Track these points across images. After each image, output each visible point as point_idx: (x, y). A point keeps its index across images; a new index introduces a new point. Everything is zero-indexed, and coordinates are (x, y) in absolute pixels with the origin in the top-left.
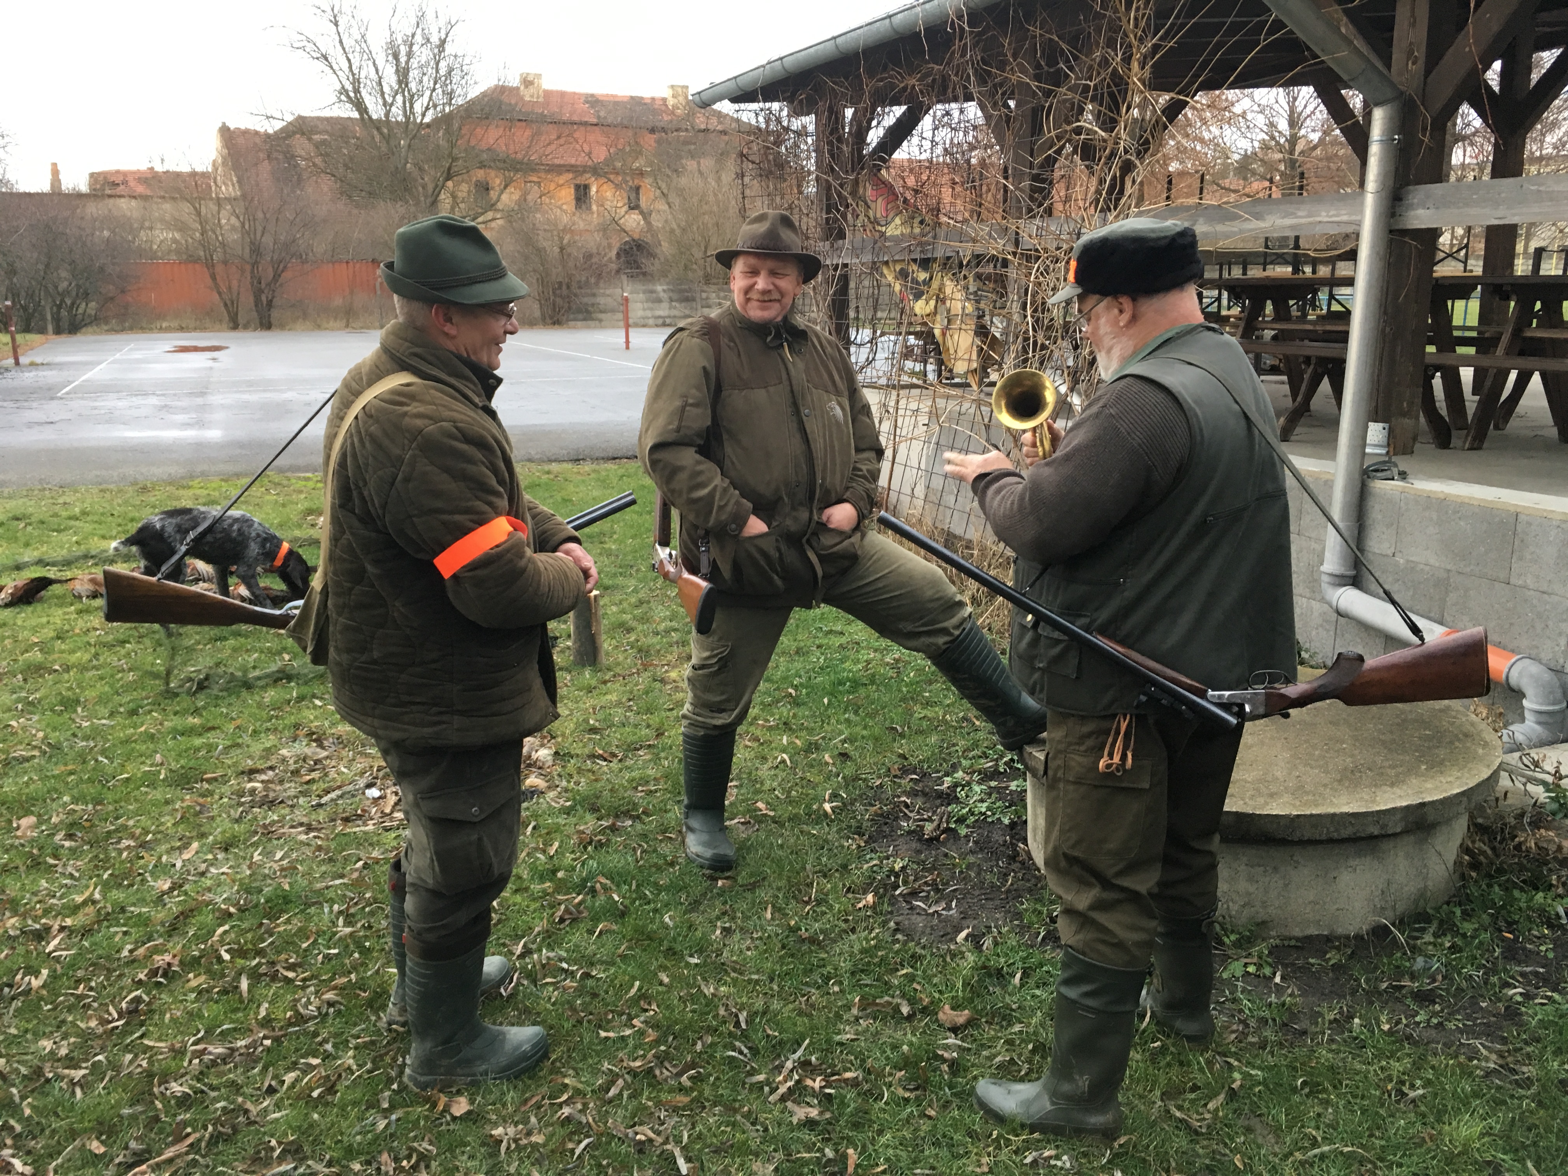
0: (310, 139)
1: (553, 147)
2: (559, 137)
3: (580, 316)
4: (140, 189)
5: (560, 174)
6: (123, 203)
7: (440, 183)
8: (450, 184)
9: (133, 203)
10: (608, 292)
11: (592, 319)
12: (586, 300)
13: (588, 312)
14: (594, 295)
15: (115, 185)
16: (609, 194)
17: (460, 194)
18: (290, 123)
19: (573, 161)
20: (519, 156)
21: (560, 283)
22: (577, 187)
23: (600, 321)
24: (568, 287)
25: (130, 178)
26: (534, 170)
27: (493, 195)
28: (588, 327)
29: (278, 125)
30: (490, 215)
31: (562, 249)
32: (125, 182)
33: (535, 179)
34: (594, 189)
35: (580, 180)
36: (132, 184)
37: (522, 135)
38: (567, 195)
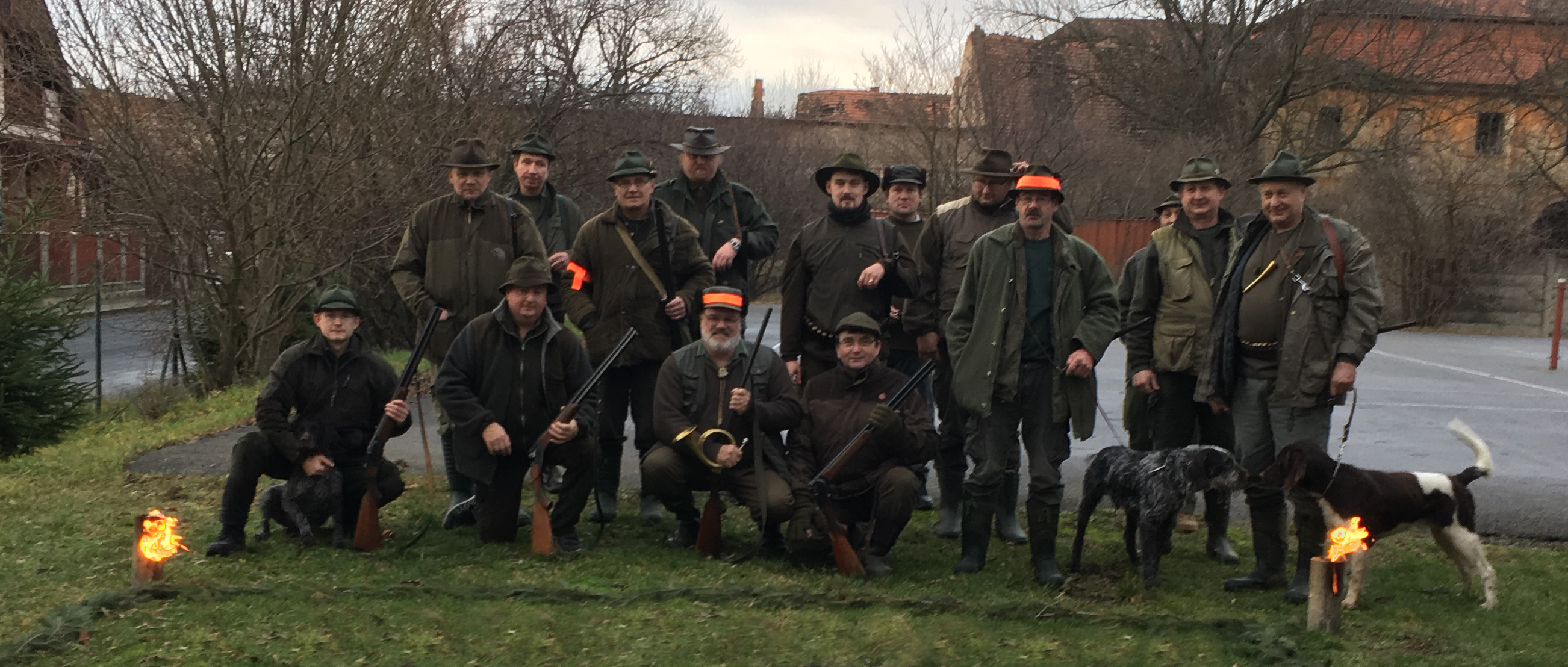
0: (1091, 47)
1: (1454, 55)
2: (1465, 41)
3: (1468, 315)
4: (859, 116)
5: (1461, 95)
6: (835, 133)
7: (1269, 111)
8: (1282, 111)
9: (849, 133)
10: (1520, 279)
11: (1488, 322)
12: (1481, 290)
13: (1483, 310)
14: (1495, 283)
15: (828, 110)
16: (1536, 128)
17: (1295, 126)
18: (1068, 26)
19: (1483, 78)
20: (1397, 70)
21: (1441, 262)
22: (1483, 119)
23: (1501, 324)
24: (1454, 267)
25: (847, 100)
26: (1418, 92)
27: (1346, 129)
28: (1481, 334)
29: (1051, 29)
30: (1338, 158)
31: (1451, 209)
32: (841, 106)
33: (1418, 104)
34: (1510, 122)
35: (1490, 107)
36: (849, 108)
37: (1405, 39)
38: (1464, 129)
